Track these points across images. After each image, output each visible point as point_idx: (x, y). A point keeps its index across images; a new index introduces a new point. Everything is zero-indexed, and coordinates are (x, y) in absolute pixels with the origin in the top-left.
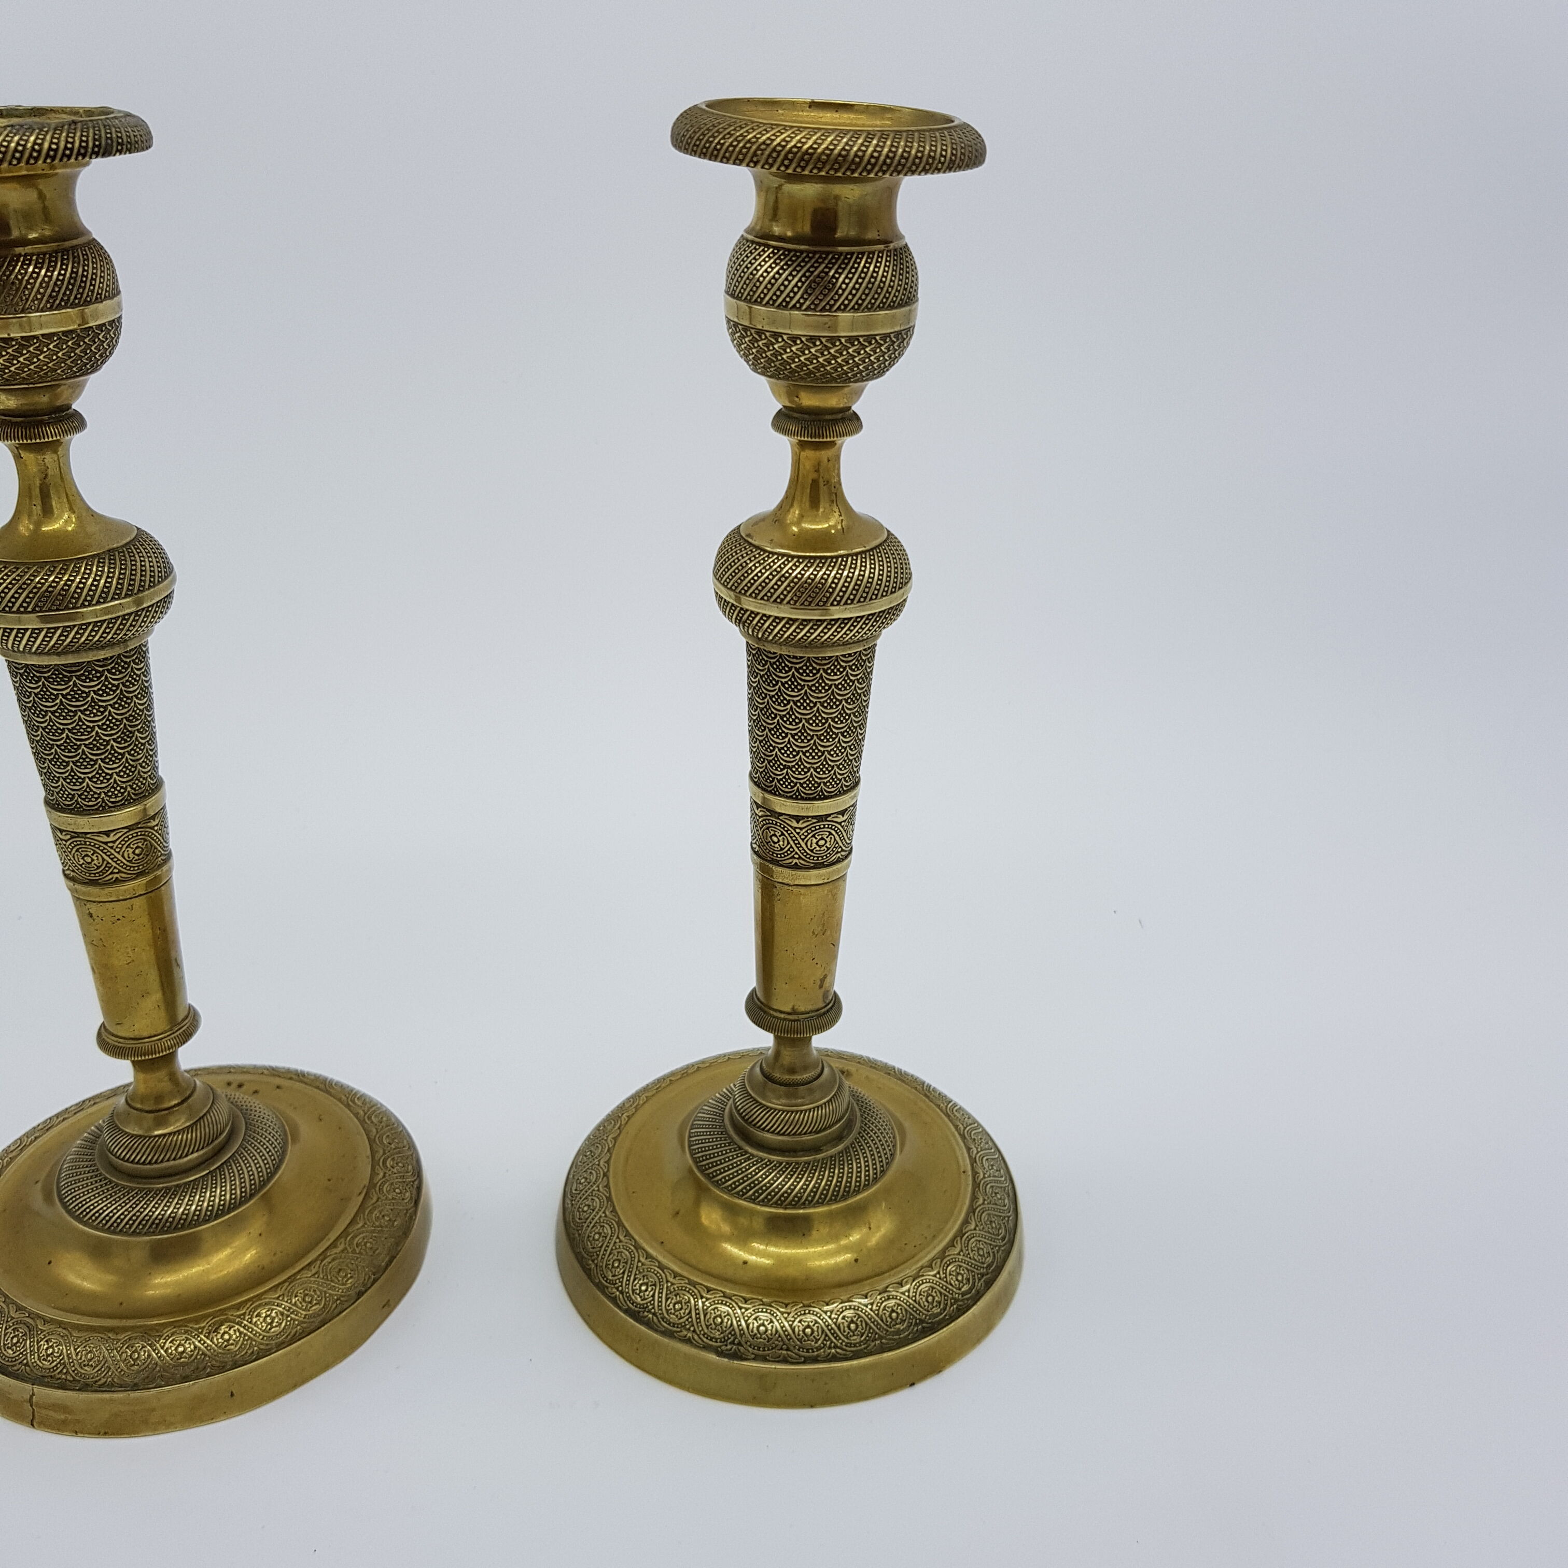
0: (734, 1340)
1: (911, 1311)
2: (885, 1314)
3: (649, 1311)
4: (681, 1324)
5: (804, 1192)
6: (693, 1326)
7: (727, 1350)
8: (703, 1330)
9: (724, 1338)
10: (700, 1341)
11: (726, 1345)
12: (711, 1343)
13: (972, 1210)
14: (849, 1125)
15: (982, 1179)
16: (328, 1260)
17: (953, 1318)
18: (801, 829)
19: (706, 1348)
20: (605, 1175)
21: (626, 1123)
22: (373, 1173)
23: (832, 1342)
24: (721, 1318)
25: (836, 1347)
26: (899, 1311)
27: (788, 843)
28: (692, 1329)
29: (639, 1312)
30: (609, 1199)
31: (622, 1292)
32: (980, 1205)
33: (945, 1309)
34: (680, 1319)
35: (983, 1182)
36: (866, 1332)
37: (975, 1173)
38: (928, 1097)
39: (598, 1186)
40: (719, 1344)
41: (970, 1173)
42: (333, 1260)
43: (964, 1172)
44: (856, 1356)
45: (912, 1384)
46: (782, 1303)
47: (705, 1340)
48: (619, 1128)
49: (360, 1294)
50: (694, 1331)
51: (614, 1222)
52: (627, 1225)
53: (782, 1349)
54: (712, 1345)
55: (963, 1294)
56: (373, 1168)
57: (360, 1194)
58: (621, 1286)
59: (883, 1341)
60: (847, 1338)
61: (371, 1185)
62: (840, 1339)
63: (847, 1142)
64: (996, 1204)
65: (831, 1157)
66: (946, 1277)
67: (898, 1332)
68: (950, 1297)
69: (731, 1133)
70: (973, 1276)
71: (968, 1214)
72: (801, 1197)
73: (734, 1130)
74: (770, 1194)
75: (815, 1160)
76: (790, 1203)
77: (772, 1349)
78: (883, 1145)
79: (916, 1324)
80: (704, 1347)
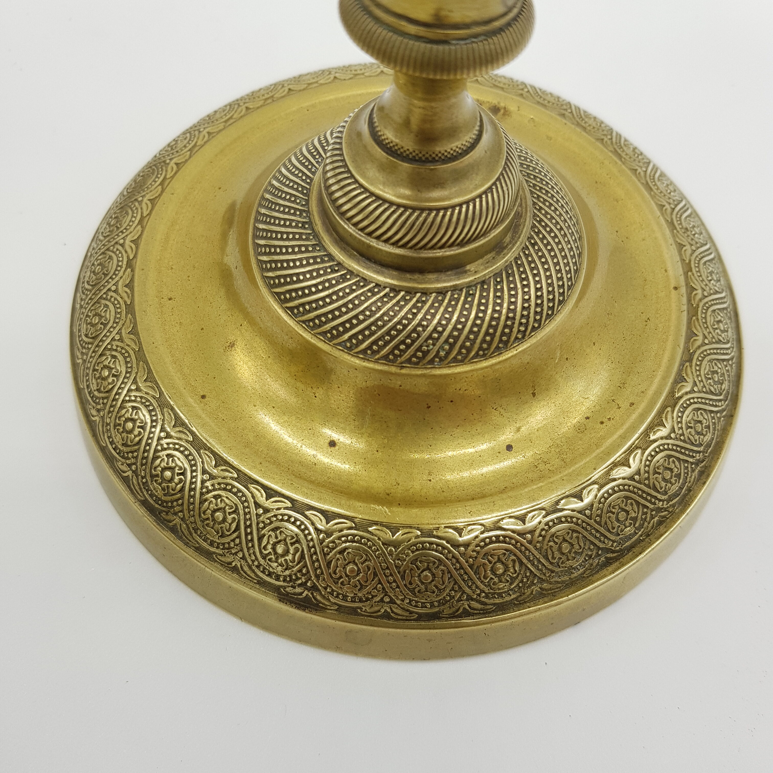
0: (306, 582)
1: (592, 539)
2: (551, 547)
4: (223, 544)
5: (434, 344)
6: (242, 550)
7: (295, 594)
8: (257, 559)
9: (290, 576)
10: (252, 575)
11: (294, 588)
15: (701, 300)
19: (261, 585)
26: (574, 541)
28: (240, 555)
29: (162, 511)
30: (130, 308)
32: (699, 347)
34: (222, 536)
35: (701, 304)
36: (520, 578)
38: (620, 157)
39: (116, 284)
40: (281, 583)
41: (683, 290)
43: (676, 288)
51: (131, 352)
54: (270, 583)
55: (670, 499)
59: (545, 585)
63: (509, 256)
65: (483, 283)
66: (648, 479)
67: (569, 569)
68: (652, 506)
69: (319, 227)
70: (686, 468)
71: (682, 364)
72: (428, 351)
73: (324, 223)
74: (375, 342)
75: (455, 289)
76: (409, 361)
77: (367, 599)
78: (565, 257)
79: (598, 555)
80: (259, 583)
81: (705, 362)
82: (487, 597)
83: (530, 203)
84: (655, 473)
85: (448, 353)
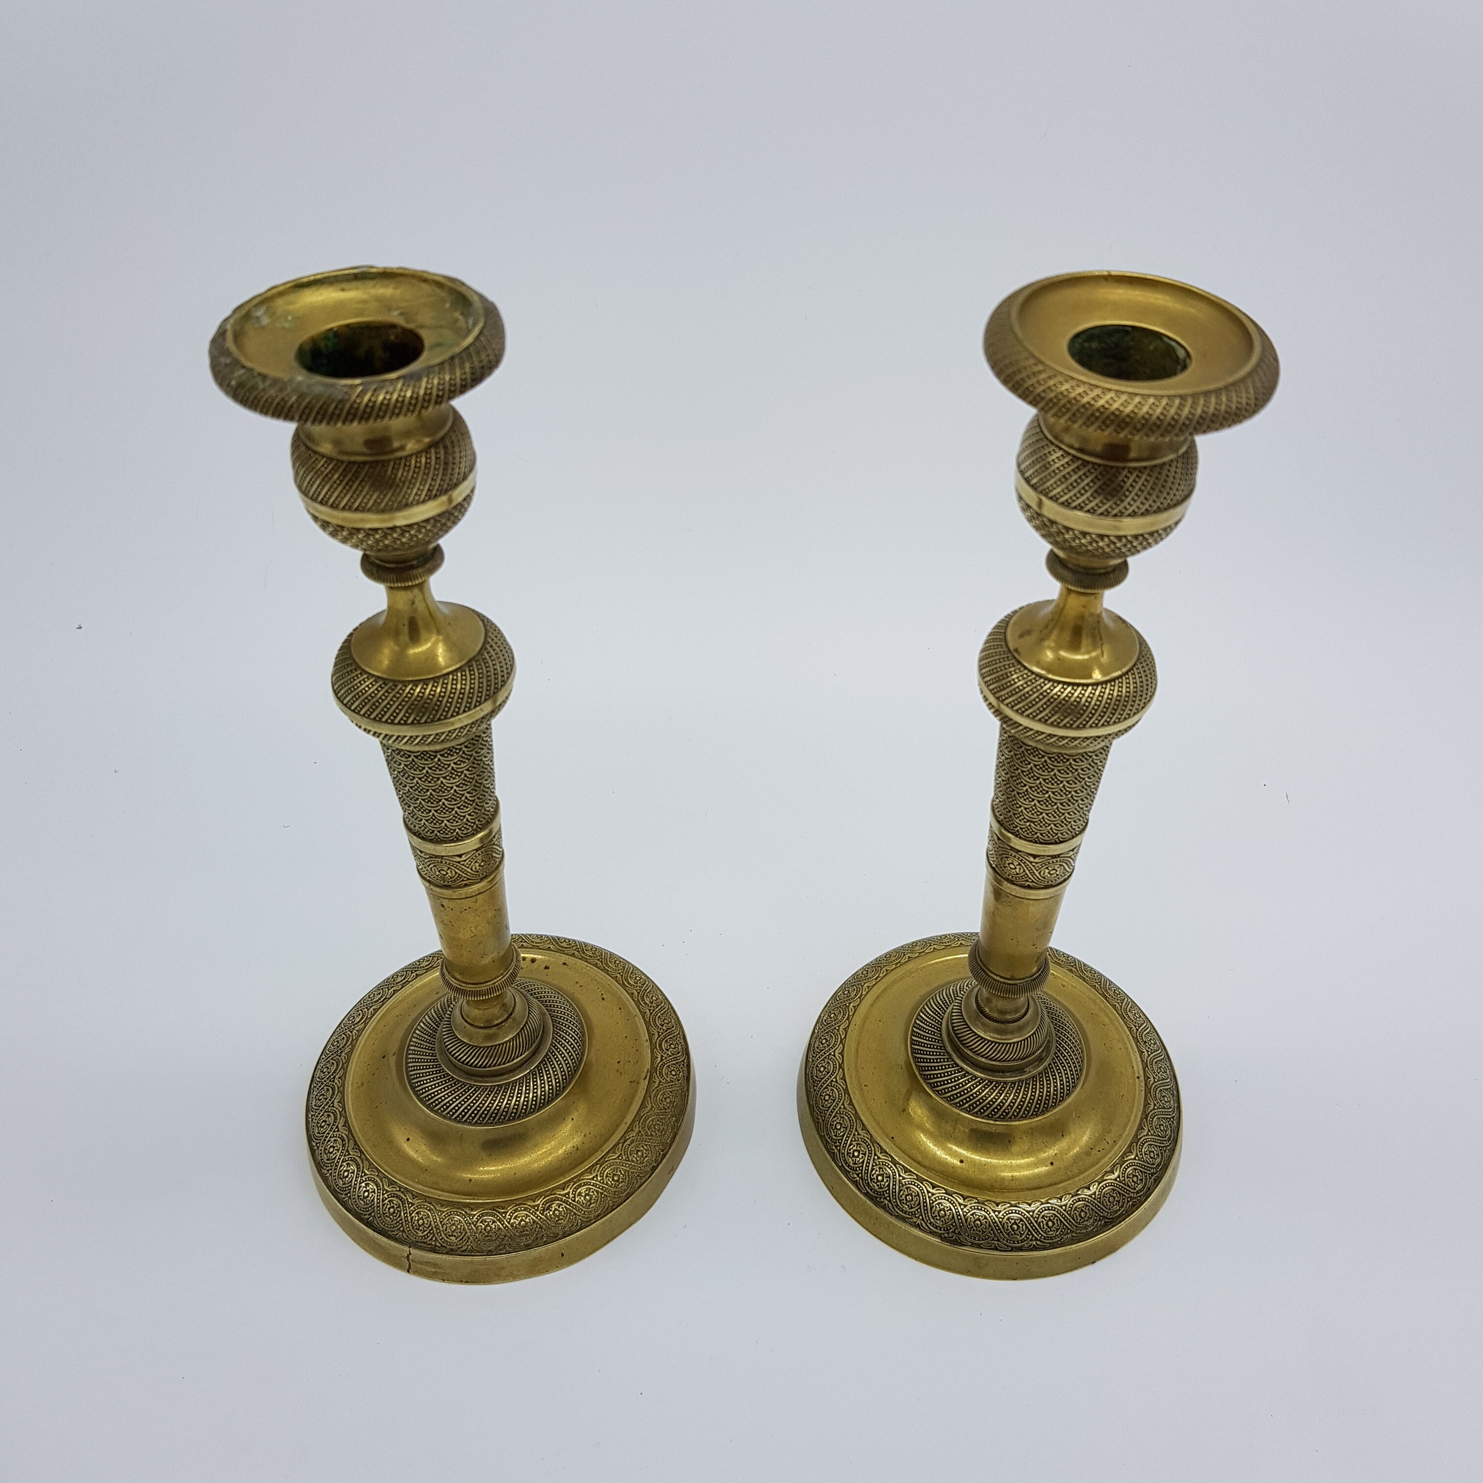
0: (955, 1230)
1: (1097, 1211)
2: (1076, 1214)
3: (885, 1198)
4: (911, 1212)
5: (1011, 1109)
6: (922, 1215)
7: (949, 1237)
8: (930, 1219)
9: (947, 1227)
10: (927, 1228)
11: (949, 1233)
12: (935, 1230)
13: (1145, 1116)
14: (1047, 1049)
15: (1152, 1084)
16: (628, 1142)
17: (1128, 1213)
18: (1037, 863)
19: (932, 1233)
20: (840, 1067)
21: (853, 1015)
22: (653, 1058)
23: (1033, 1236)
24: (944, 1211)
25: (1036, 1239)
26: (1087, 1211)
27: (1024, 871)
28: (921, 1217)
29: (877, 1198)
30: (846, 1091)
31: (861, 1178)
32: (1151, 1111)
33: (1122, 1206)
34: (910, 1208)
35: (1153, 1086)
36: (1061, 1228)
37: (1147, 1078)
38: (1106, 997)
40: (943, 1232)
41: (1142, 1078)
42: (632, 1142)
43: (1138, 1078)
44: (1053, 1246)
45: (1094, 1262)
46: (994, 1202)
47: (931, 1227)
48: (848, 1019)
49: (654, 1169)
50: (923, 1219)
51: (852, 1115)
52: (863, 1118)
53: (993, 1240)
54: (936, 1232)
55: (1138, 1192)
56: (652, 1052)
57: (645, 1078)
58: (861, 1173)
59: (1074, 1234)
60: (1045, 1233)
61: (653, 1070)
62: (1040, 1233)
63: (1046, 1064)
64: (1164, 1108)
65: (1033, 1077)
66: (1125, 1181)
67: (1086, 1227)
68: (1127, 1195)
69: (949, 1049)
70: (1146, 1176)
71: (1142, 1120)
72: (1009, 1112)
73: (951, 1047)
74: (982, 1108)
75: (1019, 1081)
76: (999, 1117)
77: (986, 1239)
78: (1074, 1063)
79: (1100, 1220)
80: (930, 1232)
81: (1155, 1119)
82: (1044, 1239)
83: (1054, 1035)
84: (1128, 1177)
85: (1018, 1114)
